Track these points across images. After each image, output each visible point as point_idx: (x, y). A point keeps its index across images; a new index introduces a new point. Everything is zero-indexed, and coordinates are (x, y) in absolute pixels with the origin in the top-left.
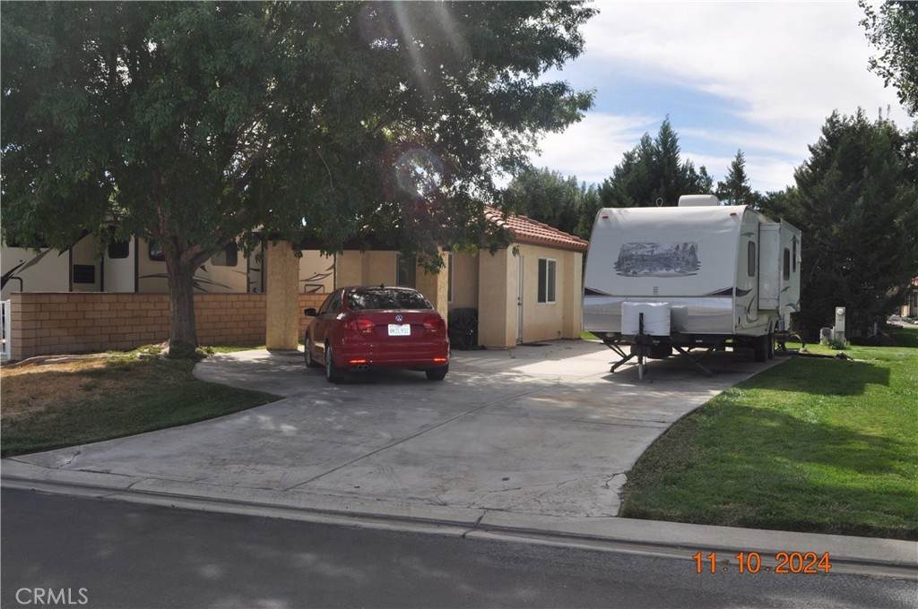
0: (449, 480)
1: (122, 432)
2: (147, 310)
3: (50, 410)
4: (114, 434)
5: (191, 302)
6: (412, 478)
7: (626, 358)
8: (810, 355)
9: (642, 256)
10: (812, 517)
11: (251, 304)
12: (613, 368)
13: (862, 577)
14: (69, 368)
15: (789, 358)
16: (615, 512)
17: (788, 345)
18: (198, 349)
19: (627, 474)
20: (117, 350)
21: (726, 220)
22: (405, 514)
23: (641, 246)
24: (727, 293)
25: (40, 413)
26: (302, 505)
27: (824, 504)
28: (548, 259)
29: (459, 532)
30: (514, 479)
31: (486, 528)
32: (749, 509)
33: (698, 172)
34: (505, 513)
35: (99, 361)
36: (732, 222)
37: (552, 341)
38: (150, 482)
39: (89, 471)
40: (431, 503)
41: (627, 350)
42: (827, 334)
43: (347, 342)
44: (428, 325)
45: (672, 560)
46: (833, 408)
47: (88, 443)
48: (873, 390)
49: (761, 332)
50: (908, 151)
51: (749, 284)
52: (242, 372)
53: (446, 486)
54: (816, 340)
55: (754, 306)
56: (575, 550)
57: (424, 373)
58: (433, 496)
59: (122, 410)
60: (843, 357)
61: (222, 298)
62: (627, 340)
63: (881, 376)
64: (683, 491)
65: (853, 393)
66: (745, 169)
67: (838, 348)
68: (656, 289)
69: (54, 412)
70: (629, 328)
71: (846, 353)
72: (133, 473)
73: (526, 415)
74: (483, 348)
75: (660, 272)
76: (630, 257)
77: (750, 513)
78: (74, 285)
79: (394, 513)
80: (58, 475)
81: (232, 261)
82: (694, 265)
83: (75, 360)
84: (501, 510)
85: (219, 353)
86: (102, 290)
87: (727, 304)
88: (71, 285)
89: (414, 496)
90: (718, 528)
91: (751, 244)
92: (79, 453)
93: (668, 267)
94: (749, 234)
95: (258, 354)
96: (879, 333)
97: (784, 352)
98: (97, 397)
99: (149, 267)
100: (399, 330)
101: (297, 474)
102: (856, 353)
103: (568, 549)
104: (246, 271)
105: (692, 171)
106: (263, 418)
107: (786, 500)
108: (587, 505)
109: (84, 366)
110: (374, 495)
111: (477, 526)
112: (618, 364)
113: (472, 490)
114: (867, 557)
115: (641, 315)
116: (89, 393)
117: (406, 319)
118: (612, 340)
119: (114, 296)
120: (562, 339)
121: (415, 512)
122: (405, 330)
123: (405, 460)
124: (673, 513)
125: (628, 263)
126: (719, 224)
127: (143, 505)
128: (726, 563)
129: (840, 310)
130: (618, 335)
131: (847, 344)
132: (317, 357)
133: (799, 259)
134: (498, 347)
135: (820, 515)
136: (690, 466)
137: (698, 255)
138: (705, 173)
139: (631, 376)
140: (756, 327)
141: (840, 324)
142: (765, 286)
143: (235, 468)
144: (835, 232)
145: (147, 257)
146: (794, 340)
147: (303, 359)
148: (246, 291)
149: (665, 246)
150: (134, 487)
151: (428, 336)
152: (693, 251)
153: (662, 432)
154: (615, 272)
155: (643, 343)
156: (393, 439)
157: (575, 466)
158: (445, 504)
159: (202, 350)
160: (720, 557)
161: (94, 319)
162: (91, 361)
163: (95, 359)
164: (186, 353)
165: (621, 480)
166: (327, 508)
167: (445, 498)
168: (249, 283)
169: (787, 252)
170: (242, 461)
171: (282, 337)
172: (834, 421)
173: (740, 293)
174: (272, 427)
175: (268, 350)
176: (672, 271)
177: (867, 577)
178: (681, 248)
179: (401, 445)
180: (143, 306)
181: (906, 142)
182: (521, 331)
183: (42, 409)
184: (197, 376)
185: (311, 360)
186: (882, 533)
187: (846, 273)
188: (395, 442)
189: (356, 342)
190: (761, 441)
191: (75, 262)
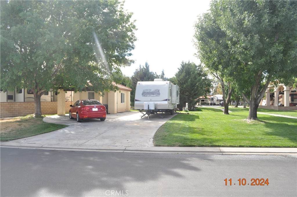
0: (115, 141)
1: (34, 135)
2: (27, 106)
3: (12, 130)
4: (32, 135)
5: (40, 104)
6: (107, 141)
7: (144, 115)
8: (181, 113)
9: (148, 92)
10: (193, 144)
11: (52, 104)
12: (142, 117)
13: (204, 154)
14: (11, 120)
15: (177, 114)
16: (153, 146)
17: (177, 112)
18: (42, 115)
19: (153, 138)
20: (21, 116)
21: (165, 84)
22: (109, 148)
23: (147, 90)
24: (166, 100)
25: (10, 131)
26: (85, 148)
27: (194, 142)
28: (123, 93)
29: (122, 151)
30: (130, 141)
31: (127, 150)
32: (180, 143)
33: (154, 73)
34: (130, 147)
35: (18, 118)
36: (167, 85)
37: (124, 112)
38: (47, 145)
39: (30, 143)
40: (113, 146)
41: (145, 113)
42: (184, 109)
43: (83, 113)
44: (101, 108)
45: (168, 154)
46: (190, 124)
47: (27, 137)
48: (197, 120)
49: (172, 109)
50: (198, 69)
51: (170, 98)
52: (55, 120)
53: (115, 143)
54: (182, 110)
55: (171, 103)
56: (147, 153)
57: (100, 119)
58: (113, 145)
59: (31, 130)
60: (188, 113)
61: (45, 103)
62: (145, 111)
63: (198, 117)
64: (166, 141)
65: (194, 121)
66: (164, 73)
67: (187, 112)
68: (151, 100)
69: (14, 131)
70: (146, 108)
71: (189, 113)
72: (41, 143)
73: (127, 127)
74: (109, 114)
75: (152, 96)
76: (145, 92)
77: (180, 144)
78: (8, 100)
79: (106, 149)
80: (23, 145)
81: (47, 94)
82: (159, 94)
83: (12, 119)
84: (129, 147)
85: (47, 116)
86: (15, 101)
87: (166, 102)
88: (7, 100)
89: (109, 145)
90: (174, 147)
91: (170, 89)
92: (25, 140)
93: (153, 94)
94: (170, 87)
95: (56, 116)
96: (193, 109)
97: (176, 113)
98: (23, 127)
99: (27, 95)
100: (95, 109)
101: (81, 142)
102: (191, 113)
103: (146, 153)
104: (50, 96)
105: (153, 73)
106: (66, 130)
107: (187, 141)
108: (147, 145)
109: (15, 120)
110: (100, 145)
111: (125, 150)
112: (142, 116)
113: (121, 143)
114: (204, 151)
115: (148, 105)
116: (20, 126)
117: (97, 107)
118: (141, 111)
119: (20, 103)
120: (126, 111)
121: (111, 148)
122: (96, 110)
123: (104, 138)
124: (165, 145)
125: (145, 94)
126: (164, 85)
127: (48, 150)
128: (178, 153)
129: (187, 104)
130: (143, 110)
131: (188, 111)
132: (73, 116)
133: (179, 93)
134: (113, 114)
135: (194, 144)
136: (166, 136)
137: (160, 92)
138: (156, 74)
139: (146, 119)
140: (171, 108)
141: (187, 107)
142: (173, 98)
143: (65, 141)
144: (184, 86)
145: (27, 93)
146: (178, 110)
147: (69, 117)
148: (50, 101)
149: (152, 90)
150: (43, 146)
151: (102, 111)
152: (159, 91)
153: (157, 130)
154: (142, 96)
155: (149, 111)
156: (99, 134)
157: (141, 137)
158: (116, 146)
159: (43, 115)
160: (176, 153)
161: (15, 109)
162: (16, 119)
163: (17, 118)
164: (39, 116)
165: (152, 140)
166: (91, 148)
167: (116, 145)
168: (51, 99)
169: (177, 91)
170: (66, 140)
171: (62, 112)
172: (191, 126)
173: (169, 100)
174: (69, 132)
175: (58, 115)
176: (154, 95)
177: (205, 154)
178: (156, 90)
179: (101, 135)
180: (27, 105)
181: (198, 67)
182: (117, 110)
183: (10, 130)
184: (45, 121)
185: (71, 117)
186: (206, 146)
187: (187, 95)
188: (100, 134)
189: (85, 112)
190: (178, 130)
191: (8, 94)
